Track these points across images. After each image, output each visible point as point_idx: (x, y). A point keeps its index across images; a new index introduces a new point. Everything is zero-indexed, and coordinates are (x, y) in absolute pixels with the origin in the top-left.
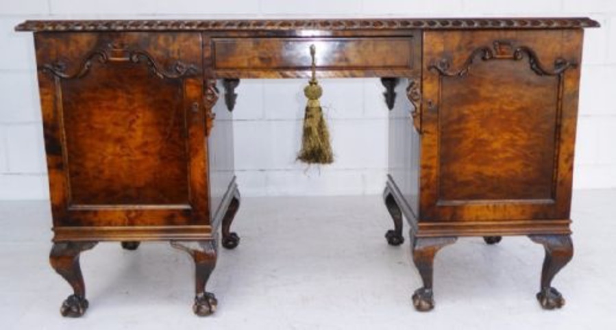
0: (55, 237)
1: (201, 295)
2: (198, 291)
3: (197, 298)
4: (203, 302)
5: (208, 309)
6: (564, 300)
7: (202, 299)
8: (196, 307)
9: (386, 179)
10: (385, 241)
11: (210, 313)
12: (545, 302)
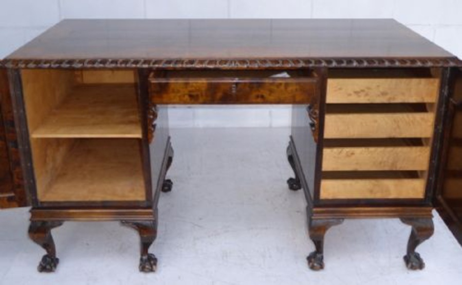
0: (32, 217)
1: (145, 257)
2: (142, 255)
3: (141, 260)
4: (147, 263)
5: (150, 268)
6: (424, 264)
7: (146, 261)
8: (141, 267)
9: (289, 140)
10: (286, 185)
11: (152, 270)
12: (410, 265)
